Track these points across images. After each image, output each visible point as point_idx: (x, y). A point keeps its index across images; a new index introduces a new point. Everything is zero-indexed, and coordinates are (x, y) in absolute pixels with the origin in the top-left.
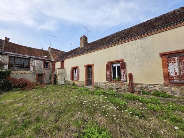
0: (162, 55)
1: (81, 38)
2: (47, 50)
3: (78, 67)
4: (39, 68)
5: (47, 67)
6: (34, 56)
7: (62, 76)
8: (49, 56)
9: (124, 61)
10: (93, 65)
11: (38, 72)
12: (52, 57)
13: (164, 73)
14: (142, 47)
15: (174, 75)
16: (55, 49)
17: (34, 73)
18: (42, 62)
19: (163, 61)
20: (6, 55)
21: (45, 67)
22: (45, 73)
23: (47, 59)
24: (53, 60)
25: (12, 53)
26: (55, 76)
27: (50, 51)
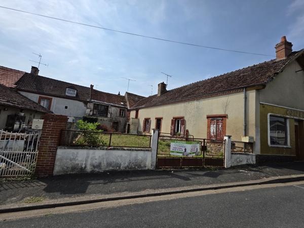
0: (208, 117)
1: (159, 85)
2: (124, 95)
3: (150, 119)
4: (115, 115)
5: (122, 115)
6: (112, 103)
7: (135, 126)
8: (125, 102)
9: (185, 119)
10: (162, 118)
11: (114, 119)
12: (128, 103)
13: (208, 132)
14: (197, 108)
15: (213, 135)
16: (132, 94)
17: (111, 121)
18: (118, 109)
19: (208, 122)
20: (92, 102)
21: (120, 115)
22: (120, 122)
23: (123, 106)
24: (129, 108)
25: (96, 101)
26: (129, 125)
27: (126, 97)
